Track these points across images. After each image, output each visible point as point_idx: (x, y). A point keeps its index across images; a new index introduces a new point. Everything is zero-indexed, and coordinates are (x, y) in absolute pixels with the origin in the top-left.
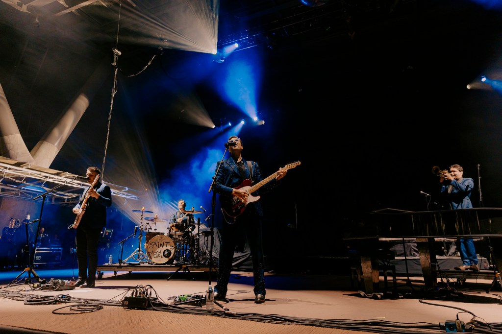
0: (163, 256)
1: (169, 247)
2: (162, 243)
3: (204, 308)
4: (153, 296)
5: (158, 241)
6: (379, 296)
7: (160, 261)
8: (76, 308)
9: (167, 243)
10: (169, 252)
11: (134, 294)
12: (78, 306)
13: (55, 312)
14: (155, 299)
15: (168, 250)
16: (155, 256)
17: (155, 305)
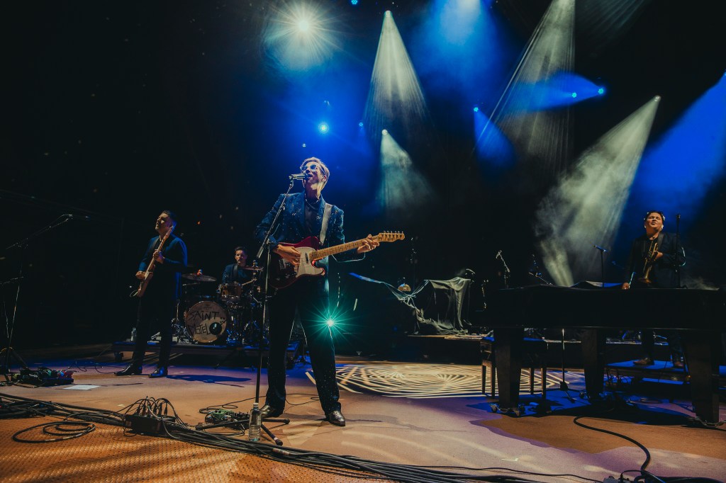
0: (209, 332)
1: (218, 320)
2: (208, 314)
3: (245, 435)
4: (170, 413)
5: (203, 310)
6: (517, 412)
7: (206, 339)
8: (52, 430)
9: (215, 313)
10: (219, 326)
11: (141, 411)
12: (58, 424)
13: (18, 437)
14: (173, 419)
15: (218, 324)
16: (198, 331)
17: (171, 428)
